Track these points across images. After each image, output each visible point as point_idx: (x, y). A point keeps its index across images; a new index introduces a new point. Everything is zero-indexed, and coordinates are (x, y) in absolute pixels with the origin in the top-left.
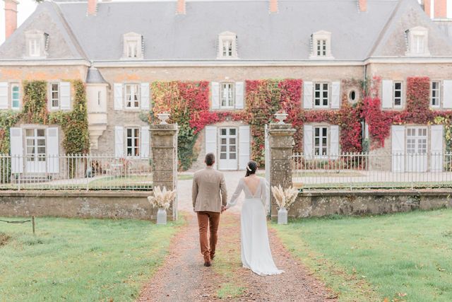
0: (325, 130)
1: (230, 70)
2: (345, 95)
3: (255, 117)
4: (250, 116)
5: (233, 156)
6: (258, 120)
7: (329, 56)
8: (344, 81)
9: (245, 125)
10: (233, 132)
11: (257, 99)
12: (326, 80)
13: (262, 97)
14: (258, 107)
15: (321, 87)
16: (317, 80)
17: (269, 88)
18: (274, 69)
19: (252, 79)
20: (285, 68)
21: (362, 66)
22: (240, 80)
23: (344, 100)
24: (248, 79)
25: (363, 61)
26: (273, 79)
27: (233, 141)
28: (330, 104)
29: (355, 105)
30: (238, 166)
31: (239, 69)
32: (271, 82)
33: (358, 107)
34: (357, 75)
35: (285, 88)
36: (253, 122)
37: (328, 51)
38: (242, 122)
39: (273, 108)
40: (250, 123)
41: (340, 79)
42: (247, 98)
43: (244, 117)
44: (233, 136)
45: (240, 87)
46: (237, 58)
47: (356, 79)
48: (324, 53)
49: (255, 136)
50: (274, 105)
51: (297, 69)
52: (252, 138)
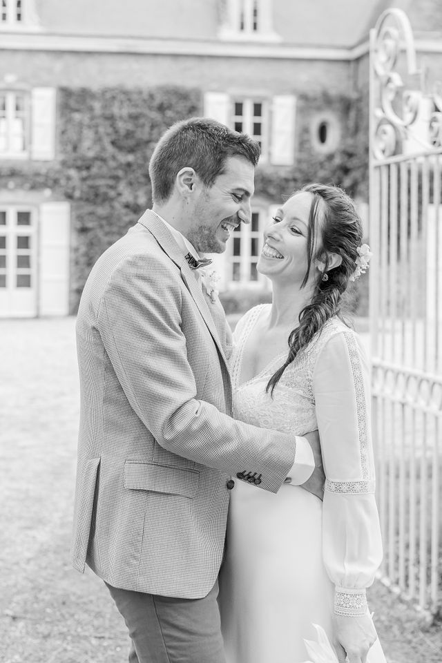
0: (255, 217)
1: (19, 58)
2: (306, 130)
3: (84, 179)
4: (69, 178)
5: (24, 281)
6: (91, 187)
7: (267, 34)
8: (304, 97)
9: (57, 200)
10: (24, 218)
11: (89, 135)
12: (259, 93)
13: (101, 130)
14: (91, 154)
15: (248, 109)
16: (238, 92)
17: (120, 109)
18: (131, 60)
19: (76, 83)
20: (160, 60)
21: (347, 61)
22: (45, 85)
23: (302, 144)
24: (65, 83)
25: (351, 48)
26: (130, 84)
27: (23, 242)
28: (270, 154)
29: (330, 157)
30: (38, 308)
31: (43, 57)
32: (126, 93)
33: (338, 161)
34: (336, 82)
35: (161, 108)
36: (77, 194)
37: (264, 20)
38: (47, 192)
39: (130, 158)
40: (69, 197)
41: (294, 92)
42: (63, 132)
43: (56, 181)
44: (24, 230)
45: (44, 103)
46: (36, 29)
47: (333, 92)
48: (255, 27)
49: (83, 230)
50: (131, 150)
51: (190, 63)
52: (75, 235)
